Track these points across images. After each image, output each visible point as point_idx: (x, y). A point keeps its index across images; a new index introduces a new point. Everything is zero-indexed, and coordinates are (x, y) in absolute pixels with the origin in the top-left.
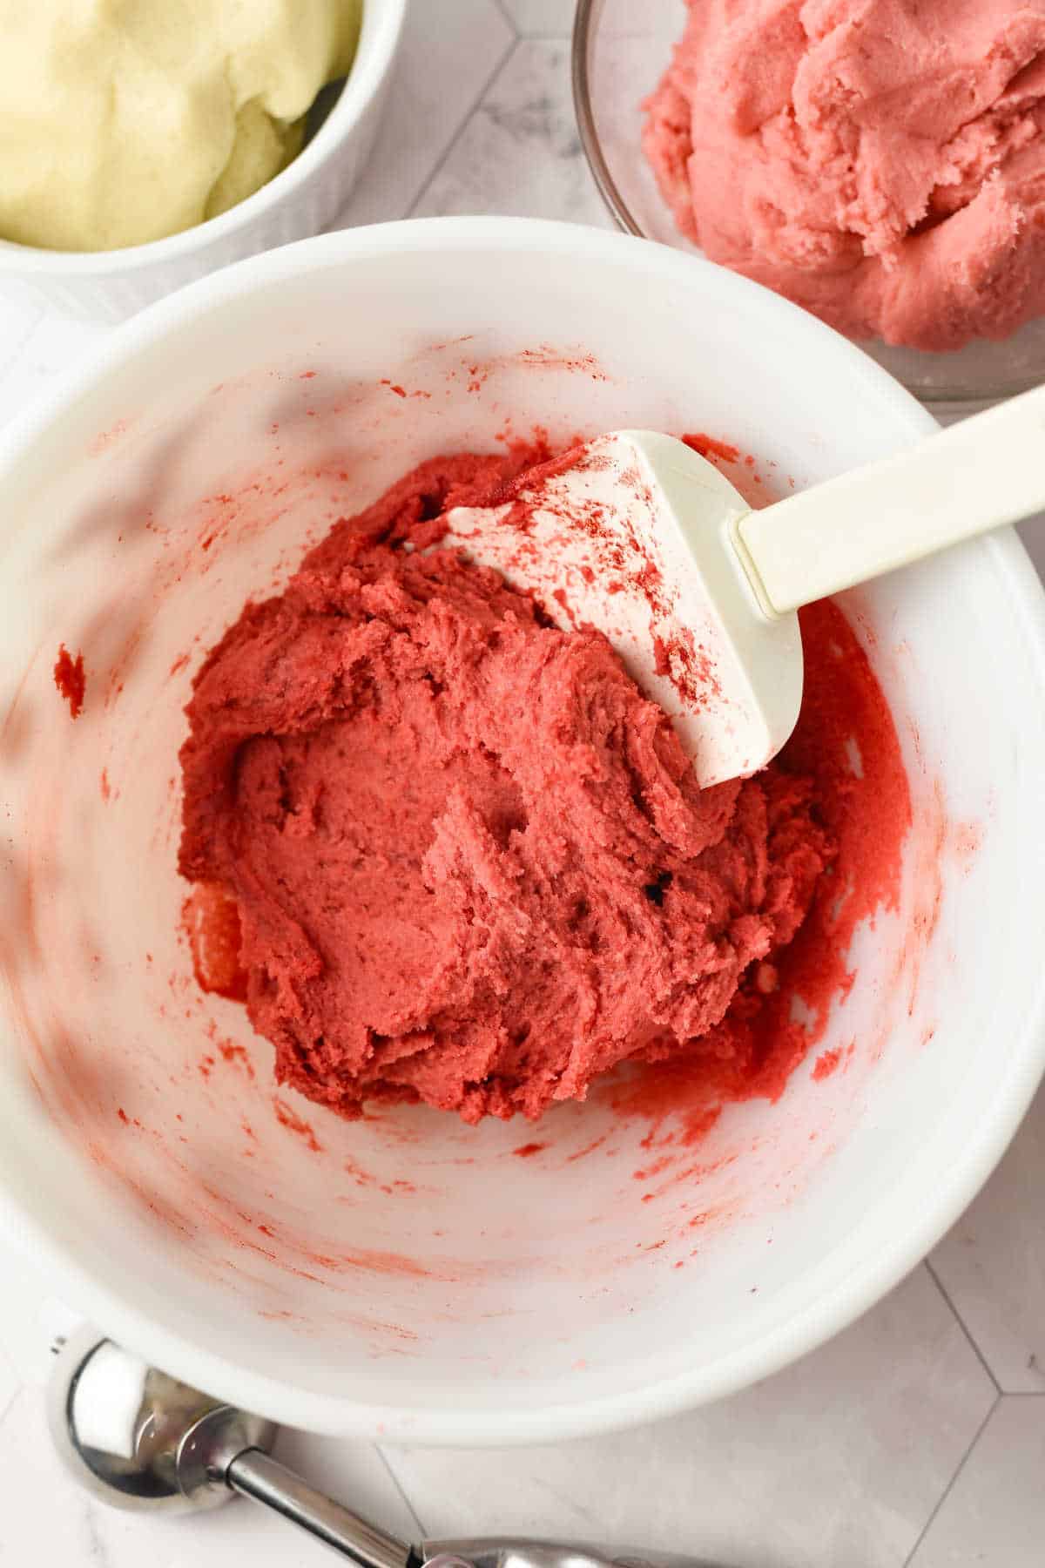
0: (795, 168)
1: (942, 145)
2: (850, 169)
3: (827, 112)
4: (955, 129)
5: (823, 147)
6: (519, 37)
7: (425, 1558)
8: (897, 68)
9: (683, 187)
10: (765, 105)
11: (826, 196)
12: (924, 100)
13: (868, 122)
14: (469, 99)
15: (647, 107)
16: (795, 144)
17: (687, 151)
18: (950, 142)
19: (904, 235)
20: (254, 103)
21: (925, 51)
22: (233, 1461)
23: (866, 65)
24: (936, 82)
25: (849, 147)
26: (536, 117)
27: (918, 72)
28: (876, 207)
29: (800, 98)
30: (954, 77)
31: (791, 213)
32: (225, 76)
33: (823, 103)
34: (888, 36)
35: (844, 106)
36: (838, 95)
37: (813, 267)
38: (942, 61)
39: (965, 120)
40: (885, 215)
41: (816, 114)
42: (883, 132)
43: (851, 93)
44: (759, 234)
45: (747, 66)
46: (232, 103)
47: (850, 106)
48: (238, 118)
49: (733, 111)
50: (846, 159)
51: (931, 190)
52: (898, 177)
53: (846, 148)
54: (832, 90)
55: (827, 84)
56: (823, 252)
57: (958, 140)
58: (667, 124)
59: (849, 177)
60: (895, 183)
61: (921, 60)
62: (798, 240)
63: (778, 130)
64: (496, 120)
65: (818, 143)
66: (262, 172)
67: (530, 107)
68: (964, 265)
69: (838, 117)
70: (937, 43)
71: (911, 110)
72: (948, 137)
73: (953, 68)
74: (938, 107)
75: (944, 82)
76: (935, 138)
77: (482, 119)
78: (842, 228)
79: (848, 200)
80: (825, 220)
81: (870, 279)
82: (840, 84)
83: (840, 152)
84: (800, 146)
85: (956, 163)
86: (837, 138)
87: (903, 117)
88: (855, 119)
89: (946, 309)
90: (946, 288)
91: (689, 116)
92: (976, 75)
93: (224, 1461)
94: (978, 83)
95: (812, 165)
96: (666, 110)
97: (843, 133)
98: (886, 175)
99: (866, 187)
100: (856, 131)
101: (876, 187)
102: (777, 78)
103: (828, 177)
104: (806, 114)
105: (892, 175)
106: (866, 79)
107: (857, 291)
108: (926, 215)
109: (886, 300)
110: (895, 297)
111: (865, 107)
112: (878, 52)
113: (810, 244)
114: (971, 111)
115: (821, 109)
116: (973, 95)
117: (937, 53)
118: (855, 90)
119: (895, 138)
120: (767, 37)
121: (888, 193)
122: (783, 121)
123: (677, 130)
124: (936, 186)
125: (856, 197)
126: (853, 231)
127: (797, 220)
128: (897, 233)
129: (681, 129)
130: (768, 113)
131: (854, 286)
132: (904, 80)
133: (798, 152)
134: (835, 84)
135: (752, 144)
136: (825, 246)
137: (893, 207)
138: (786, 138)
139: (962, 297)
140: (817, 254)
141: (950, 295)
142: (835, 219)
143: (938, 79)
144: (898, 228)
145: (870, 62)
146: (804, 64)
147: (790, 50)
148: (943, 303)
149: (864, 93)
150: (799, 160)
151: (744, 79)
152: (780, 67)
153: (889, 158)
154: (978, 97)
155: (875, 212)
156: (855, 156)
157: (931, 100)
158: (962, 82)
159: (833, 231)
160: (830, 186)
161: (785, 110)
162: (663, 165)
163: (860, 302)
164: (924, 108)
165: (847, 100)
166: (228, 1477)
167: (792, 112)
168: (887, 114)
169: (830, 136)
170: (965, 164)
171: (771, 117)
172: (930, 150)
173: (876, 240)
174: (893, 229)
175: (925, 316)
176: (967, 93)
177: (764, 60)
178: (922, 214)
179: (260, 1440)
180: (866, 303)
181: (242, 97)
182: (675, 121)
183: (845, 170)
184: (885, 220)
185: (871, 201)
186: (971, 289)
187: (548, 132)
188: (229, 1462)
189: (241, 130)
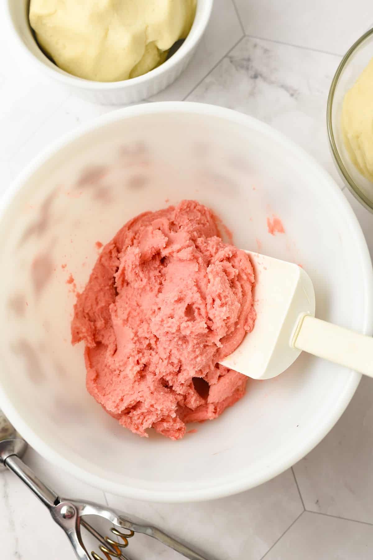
6: (245, 36)
7: (61, 501)
14: (223, 54)
22: (7, 457)
26: (245, 63)
32: (145, 33)
46: (145, 42)
48: (147, 46)
64: (231, 62)
66: (151, 66)
67: (244, 59)
77: (227, 60)
93: (4, 457)
166: (5, 462)
179: (18, 453)
187: (247, 69)
188: (6, 457)
189: (147, 50)
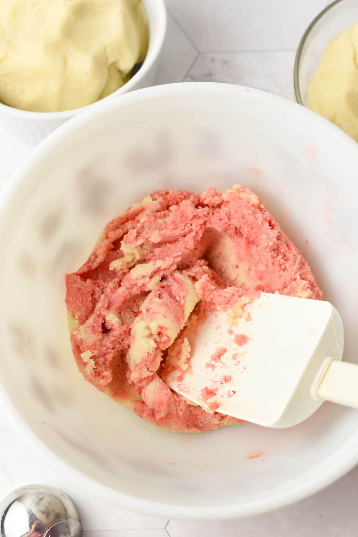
14: (183, 75)
20: (114, 64)
32: (104, 53)
46: (107, 63)
48: (109, 69)
181: (111, 61)
189: (109, 74)
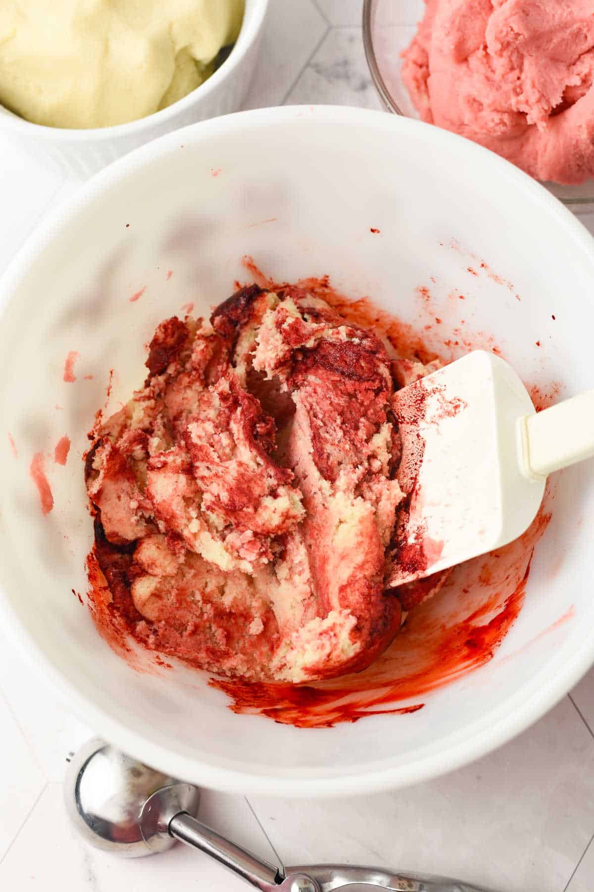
0: (488, 78)
1: (569, 66)
2: (519, 78)
3: (506, 45)
4: (577, 57)
5: (503, 66)
6: (330, 28)
7: (286, 876)
8: (543, 21)
9: (425, 97)
10: (471, 44)
11: (506, 93)
12: (559, 39)
13: (528, 52)
14: (302, 62)
15: (404, 55)
16: (487, 66)
17: (427, 76)
18: (574, 64)
19: (549, 112)
20: (185, 50)
21: (559, 12)
22: (172, 819)
23: (526, 19)
24: (565, 29)
25: (518, 67)
26: (340, 69)
27: (556, 23)
28: (533, 97)
29: (490, 39)
30: (575, 27)
31: (486, 102)
32: (169, 34)
33: (503, 40)
34: (538, 4)
35: (514, 42)
36: (511, 35)
37: (499, 133)
38: (569, 17)
39: (583, 51)
40: (539, 101)
41: (499, 46)
42: (537, 57)
43: (518, 34)
44: (468, 117)
45: (460, 23)
46: (173, 49)
47: (518, 42)
48: (176, 59)
49: (452, 47)
50: (516, 73)
51: (564, 88)
52: (545, 81)
53: (516, 66)
54: (507, 34)
55: (505, 30)
56: (505, 124)
57: (578, 63)
58: (415, 63)
59: (518, 83)
60: (544, 85)
61: (557, 17)
62: (490, 118)
63: (478, 59)
64: (318, 72)
65: (500, 64)
67: (338, 64)
68: (584, 126)
69: (511, 48)
70: (565, 8)
71: (552, 46)
72: (573, 61)
73: (574, 21)
74: (567, 44)
75: (570, 29)
76: (565, 62)
77: (310, 71)
78: (515, 109)
79: (517, 94)
80: (505, 106)
81: (531, 141)
82: (512, 30)
83: (512, 69)
84: (490, 67)
85: (578, 75)
86: (511, 61)
87: (547, 49)
88: (521, 50)
89: (574, 155)
90: (574, 142)
91: (427, 57)
92: (588, 25)
93: (166, 819)
94: (589, 30)
95: (497, 77)
96: (414, 55)
97: (514, 58)
98: (539, 80)
99: (527, 87)
100: (521, 57)
101: (534, 86)
102: (477, 28)
103: (506, 82)
104: (493, 47)
105: (542, 80)
106: (527, 28)
107: (523, 149)
108: (562, 101)
109: (540, 152)
110: (545, 150)
111: (526, 43)
112: (532, 12)
113: (497, 121)
114: (586, 46)
115: (502, 44)
116: (586, 37)
117: (565, 14)
118: (520, 33)
119: (543, 61)
120: (471, 7)
121: (540, 89)
122: (480, 53)
123: (421, 66)
124: (567, 87)
125: (522, 93)
126: (521, 111)
127: (489, 106)
128: (546, 111)
129: (423, 64)
130: (472, 48)
131: (522, 146)
132: (547, 28)
133: (489, 70)
134: (509, 29)
135: (463, 67)
136: (506, 121)
137: (543, 97)
138: (482, 63)
139: (583, 147)
140: (501, 126)
141: (576, 146)
142: (511, 105)
143: (566, 28)
144: (546, 108)
145: (528, 17)
146: (492, 19)
147: (483, 14)
148: (572, 152)
149: (526, 34)
150: (490, 74)
151: (459, 30)
152: (478, 24)
153: (539, 71)
154: (589, 38)
155: (533, 99)
156: (521, 71)
157: (563, 40)
158: (580, 29)
159: (510, 112)
160: (507, 87)
161: (482, 47)
162: (413, 85)
163: (525, 156)
164: (560, 44)
165: (516, 39)
166: (170, 829)
167: (485, 47)
168: (538, 47)
169: (507, 59)
170: (583, 75)
171: (474, 51)
172: (562, 67)
173: (534, 115)
174: (543, 108)
175: (562, 160)
176: (583, 36)
177: (470, 21)
178: (560, 101)
179: (188, 809)
180: (529, 156)
181: (178, 47)
182: (420, 61)
183: (516, 78)
184: (539, 104)
185: (531, 94)
186: (588, 142)
187: (347, 77)
188: (170, 819)
189: (178, 67)
